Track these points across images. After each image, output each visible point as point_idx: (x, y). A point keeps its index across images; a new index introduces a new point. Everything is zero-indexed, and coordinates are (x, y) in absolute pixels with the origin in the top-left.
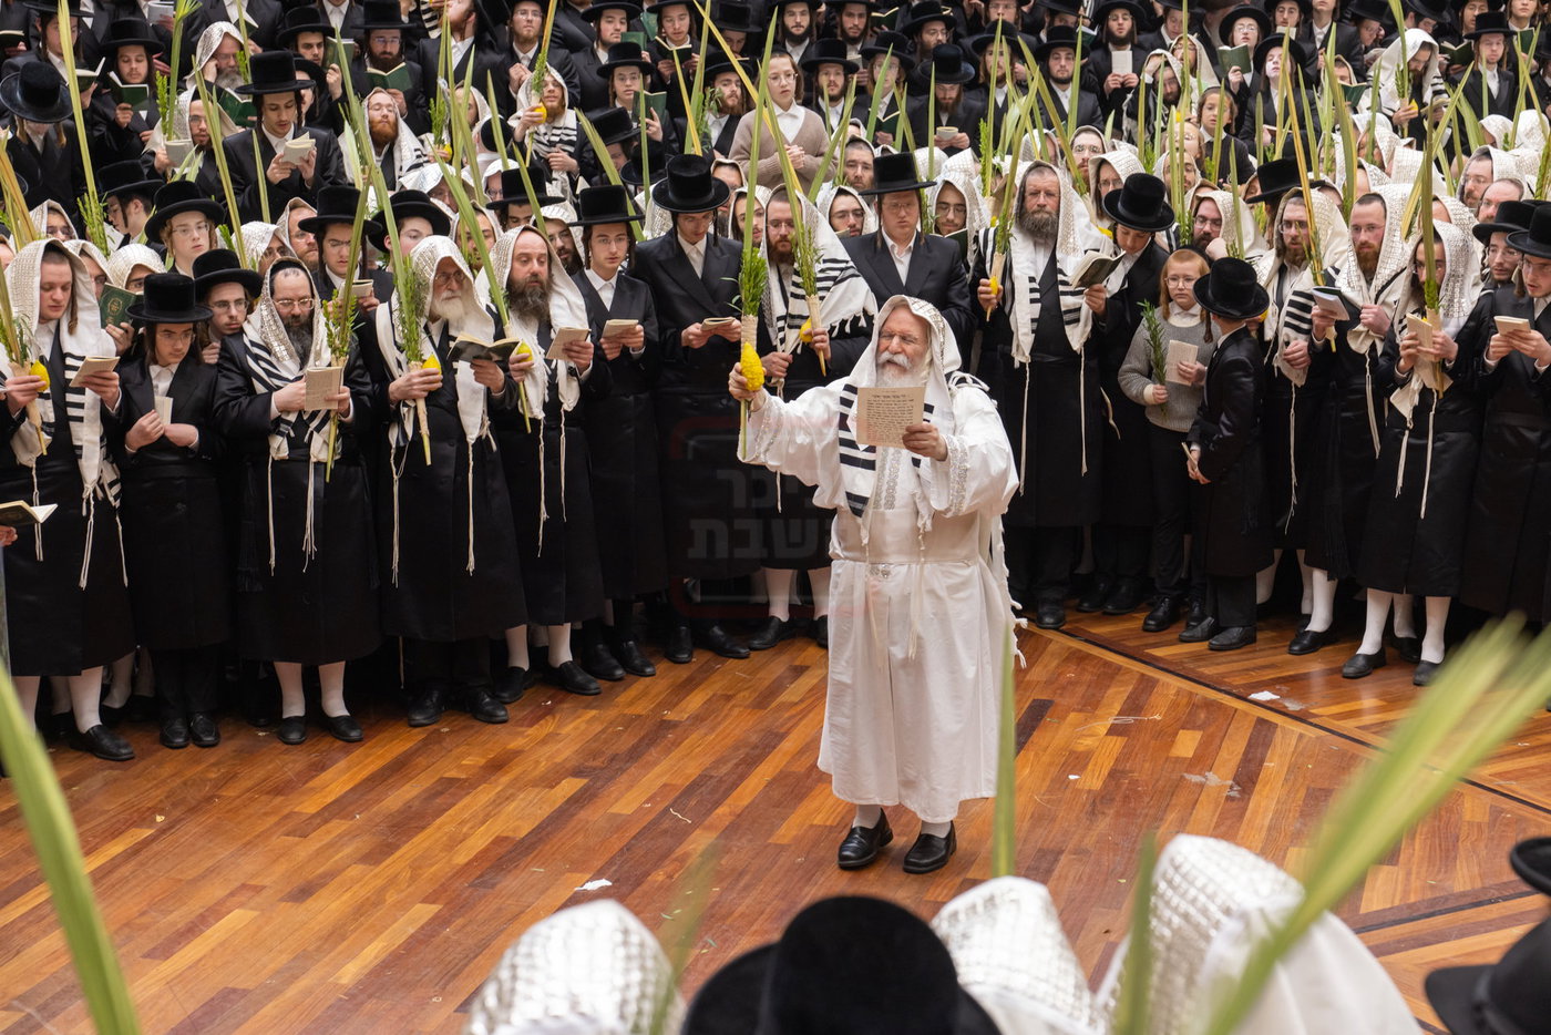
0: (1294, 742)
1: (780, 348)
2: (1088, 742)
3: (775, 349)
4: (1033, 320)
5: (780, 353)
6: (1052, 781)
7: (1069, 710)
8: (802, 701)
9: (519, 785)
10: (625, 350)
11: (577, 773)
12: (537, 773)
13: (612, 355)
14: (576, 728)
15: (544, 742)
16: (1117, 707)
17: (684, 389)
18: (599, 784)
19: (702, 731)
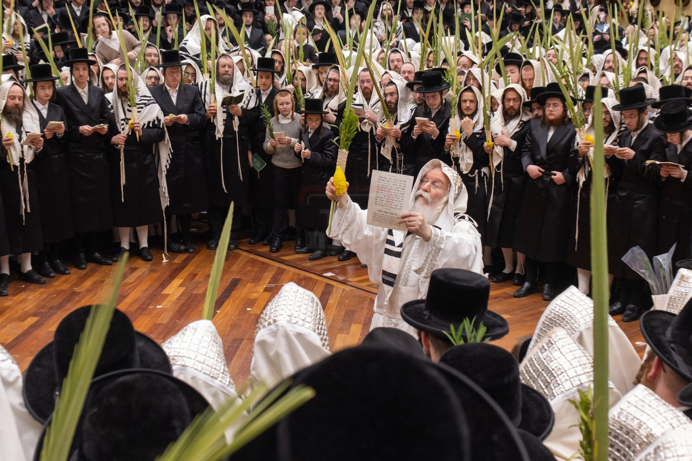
0: (341, 292)
1: (122, 132)
2: (255, 295)
3: (119, 133)
4: (224, 120)
5: (122, 134)
6: (240, 311)
7: (248, 282)
8: (134, 282)
9: (8, 321)
10: (55, 135)
11: (35, 315)
12: (17, 315)
13: (49, 137)
14: (34, 297)
15: (21, 302)
16: (268, 280)
17: (79, 151)
18: (44, 319)
19: (91, 296)
